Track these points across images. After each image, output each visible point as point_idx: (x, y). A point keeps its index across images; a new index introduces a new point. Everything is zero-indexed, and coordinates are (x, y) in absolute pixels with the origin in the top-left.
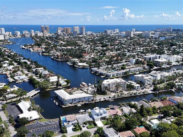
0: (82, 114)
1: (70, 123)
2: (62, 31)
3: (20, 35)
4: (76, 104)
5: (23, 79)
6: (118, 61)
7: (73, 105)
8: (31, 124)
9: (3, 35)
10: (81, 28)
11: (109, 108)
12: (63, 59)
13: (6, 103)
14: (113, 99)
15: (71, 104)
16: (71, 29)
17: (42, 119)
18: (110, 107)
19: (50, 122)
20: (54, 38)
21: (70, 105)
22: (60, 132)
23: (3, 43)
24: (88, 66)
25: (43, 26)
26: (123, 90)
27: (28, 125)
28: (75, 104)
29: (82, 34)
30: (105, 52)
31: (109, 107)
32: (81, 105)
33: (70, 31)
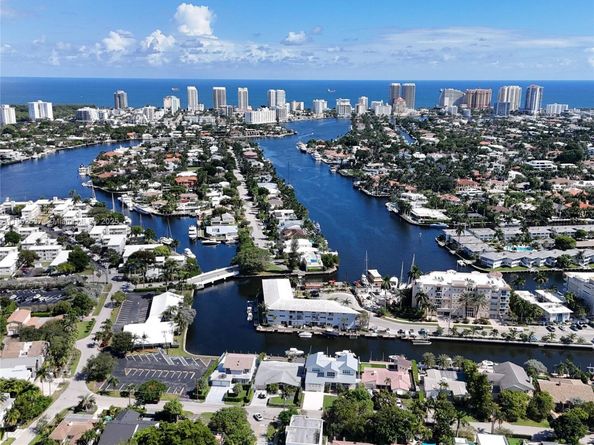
0: (290, 360)
1: (230, 377)
2: (458, 103)
3: (324, 112)
4: (298, 331)
5: (224, 235)
6: (578, 216)
7: (289, 330)
8: (141, 354)
9: (274, 112)
10: (528, 92)
11: (387, 364)
12: (386, 191)
13: (135, 291)
14: (431, 340)
15: (286, 326)
16: (490, 96)
17: (177, 347)
18: (393, 361)
19: (189, 361)
20: (416, 123)
21: (281, 328)
22: (188, 393)
23: (261, 134)
24: (445, 222)
25: (396, 84)
26: (492, 317)
27: (135, 353)
28: (295, 330)
29: (527, 113)
30: (551, 181)
31: (387, 360)
32: (314, 335)
33: (484, 102)
